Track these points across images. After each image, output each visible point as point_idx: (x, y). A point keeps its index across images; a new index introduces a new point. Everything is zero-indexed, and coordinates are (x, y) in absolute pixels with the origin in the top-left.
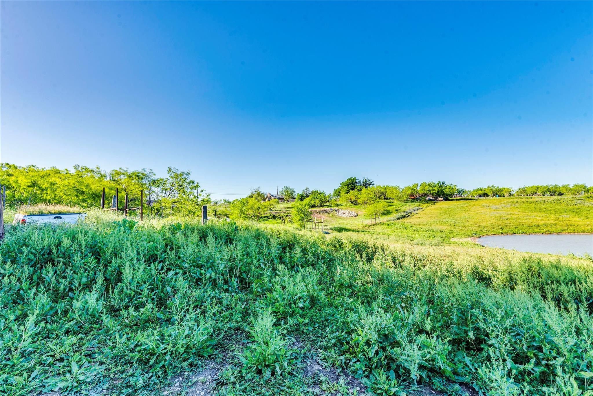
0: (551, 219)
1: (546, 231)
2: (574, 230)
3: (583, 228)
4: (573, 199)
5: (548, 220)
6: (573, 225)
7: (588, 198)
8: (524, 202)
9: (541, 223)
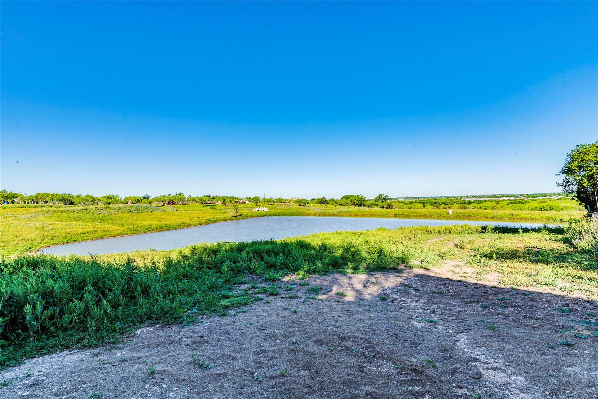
0: (89, 227)
1: (93, 238)
2: (111, 235)
3: (116, 232)
4: (96, 209)
5: (88, 228)
6: (108, 230)
7: (107, 208)
8: (55, 211)
9: (84, 231)
